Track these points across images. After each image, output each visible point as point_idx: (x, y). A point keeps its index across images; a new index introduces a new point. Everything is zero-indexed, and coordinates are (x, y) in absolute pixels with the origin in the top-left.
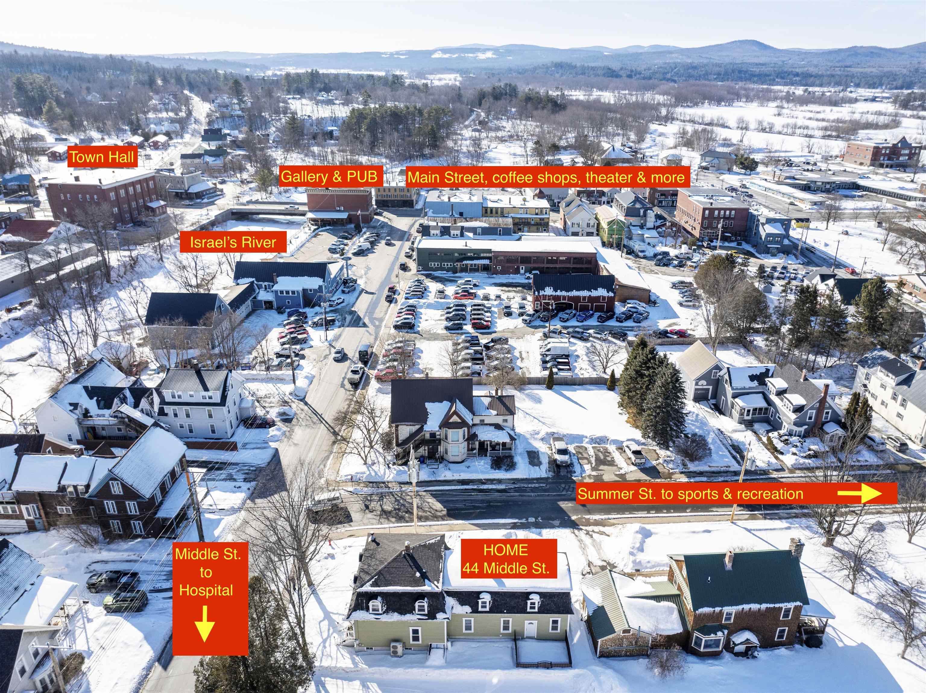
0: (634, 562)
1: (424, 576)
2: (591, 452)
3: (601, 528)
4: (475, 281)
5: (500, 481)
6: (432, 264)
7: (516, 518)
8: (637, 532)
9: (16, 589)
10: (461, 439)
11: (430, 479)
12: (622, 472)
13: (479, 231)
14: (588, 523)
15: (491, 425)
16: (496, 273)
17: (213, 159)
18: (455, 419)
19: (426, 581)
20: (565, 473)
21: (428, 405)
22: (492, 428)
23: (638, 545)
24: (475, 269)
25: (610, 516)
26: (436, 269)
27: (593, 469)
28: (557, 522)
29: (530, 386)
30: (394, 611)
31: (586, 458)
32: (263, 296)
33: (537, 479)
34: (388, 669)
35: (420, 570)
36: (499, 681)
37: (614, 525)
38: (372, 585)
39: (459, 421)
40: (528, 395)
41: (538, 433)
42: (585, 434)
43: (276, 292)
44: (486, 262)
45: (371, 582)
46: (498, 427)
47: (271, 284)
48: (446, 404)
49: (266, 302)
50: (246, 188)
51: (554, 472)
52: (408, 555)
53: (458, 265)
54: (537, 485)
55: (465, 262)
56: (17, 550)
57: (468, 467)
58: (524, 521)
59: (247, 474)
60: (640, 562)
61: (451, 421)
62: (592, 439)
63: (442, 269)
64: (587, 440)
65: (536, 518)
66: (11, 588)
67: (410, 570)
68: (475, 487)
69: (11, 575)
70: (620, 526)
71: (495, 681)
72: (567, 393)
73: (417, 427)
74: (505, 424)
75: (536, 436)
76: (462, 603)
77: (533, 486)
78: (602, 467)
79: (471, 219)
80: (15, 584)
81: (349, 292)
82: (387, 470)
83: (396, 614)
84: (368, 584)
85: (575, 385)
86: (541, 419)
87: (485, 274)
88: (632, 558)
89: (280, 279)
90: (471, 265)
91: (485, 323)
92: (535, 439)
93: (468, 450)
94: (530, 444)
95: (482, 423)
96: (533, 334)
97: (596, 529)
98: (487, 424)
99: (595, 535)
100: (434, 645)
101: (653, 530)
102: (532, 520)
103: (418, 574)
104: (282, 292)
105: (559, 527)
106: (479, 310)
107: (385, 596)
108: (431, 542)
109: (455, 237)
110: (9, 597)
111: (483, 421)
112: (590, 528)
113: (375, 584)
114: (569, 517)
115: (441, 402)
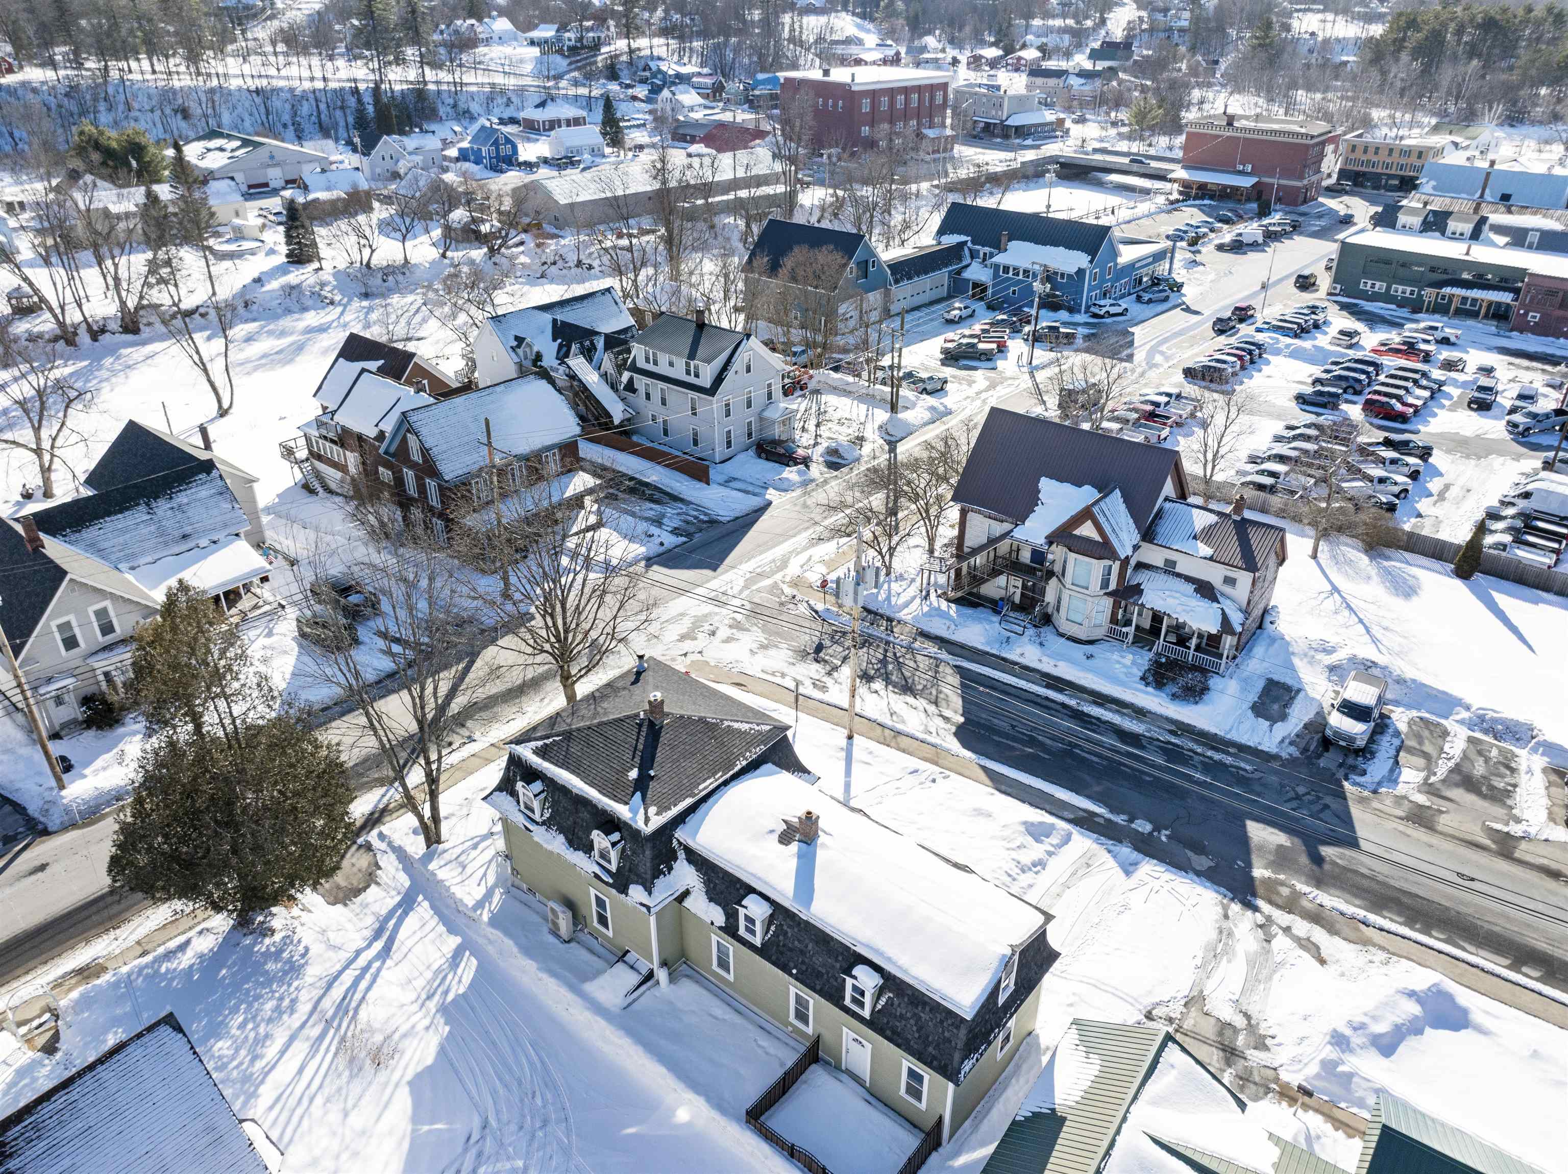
0: (1329, 1066)
1: (642, 785)
2: (1456, 746)
3: (1319, 935)
4: (1449, 332)
5: (1140, 713)
6: (1366, 285)
7: (1107, 805)
8: (1412, 994)
9: (185, 537)
10: (1095, 585)
11: (988, 649)
12: (1516, 829)
13: (1534, 238)
14: (1291, 905)
15: (1188, 579)
16: (1523, 328)
17: (1082, 81)
18: (1087, 530)
19: (638, 795)
20: (1333, 766)
21: (1046, 485)
22: (1190, 588)
23: (1381, 1028)
24: (1467, 312)
25: (1372, 918)
26: (1375, 297)
27: (1428, 788)
28: (1204, 862)
29: (1407, 555)
30: (561, 830)
31: (1426, 756)
32: (976, 272)
33: (1242, 748)
34: (515, 950)
35: (647, 763)
36: (688, 1125)
37: (1366, 942)
38: (537, 752)
39: (1098, 538)
40: (1388, 572)
41: (1329, 651)
42: (1468, 700)
43: (996, 267)
44: (1506, 298)
45: (540, 743)
46: (1205, 590)
47: (995, 251)
48: (1086, 495)
49: (976, 285)
50: (1113, 132)
51: (1305, 750)
52: (651, 724)
53: (1429, 293)
54: (1229, 760)
55: (1447, 290)
56: (220, 483)
57: (1090, 657)
58: (1120, 819)
59: (687, 522)
60: (1350, 1076)
61: (1077, 532)
62: (1482, 718)
63: (1387, 298)
64: (1465, 715)
65: (1157, 828)
66: (177, 534)
67: (628, 756)
68: (1072, 703)
69: (189, 514)
70: (1381, 956)
71: (683, 1115)
72: (1503, 600)
73: (1007, 526)
74: (1227, 589)
75: (1320, 656)
76: (713, 896)
77: (1217, 756)
78: (1457, 793)
79: (1524, 209)
80: (188, 529)
81: (1150, 301)
82: (918, 601)
83: (561, 838)
84: (533, 744)
85: (1547, 589)
86: (1376, 631)
87: (1491, 327)
88: (1330, 1053)
89: (1014, 245)
90: (1464, 299)
91: (1398, 406)
92: (1312, 662)
93: (1114, 620)
94: (1292, 668)
95: (1170, 569)
96: (1517, 458)
97: (1302, 927)
98: (1179, 575)
99: (1281, 942)
100: (630, 958)
101: (1477, 1016)
102: (1143, 826)
103: (634, 774)
104: (1006, 269)
105: (1198, 874)
106: (1406, 379)
107: (554, 788)
108: (736, 725)
109: (1456, 237)
110: (166, 544)
111: (1173, 564)
112: (1282, 917)
113: (542, 752)
114: (1249, 865)
115: (1079, 485)
